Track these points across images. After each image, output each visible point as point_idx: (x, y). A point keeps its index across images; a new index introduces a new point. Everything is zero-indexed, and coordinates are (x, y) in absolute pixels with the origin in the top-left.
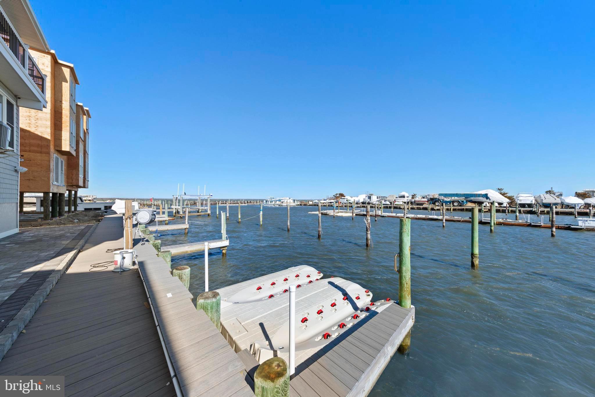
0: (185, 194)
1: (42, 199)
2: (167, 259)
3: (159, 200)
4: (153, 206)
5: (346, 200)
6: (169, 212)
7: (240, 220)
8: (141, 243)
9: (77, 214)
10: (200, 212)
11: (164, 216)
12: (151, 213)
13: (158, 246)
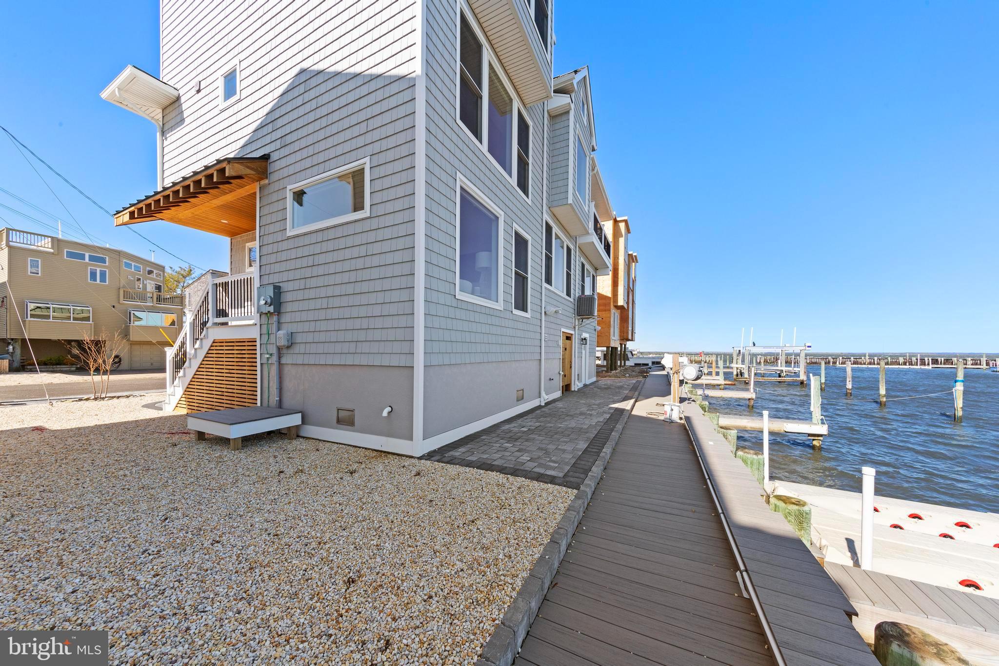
0: (754, 345)
1: (605, 353)
2: (713, 421)
3: (712, 354)
4: (703, 362)
6: (725, 373)
7: (884, 399)
8: (687, 402)
9: (626, 369)
10: (785, 377)
11: (717, 378)
12: (698, 369)
13: (705, 408)
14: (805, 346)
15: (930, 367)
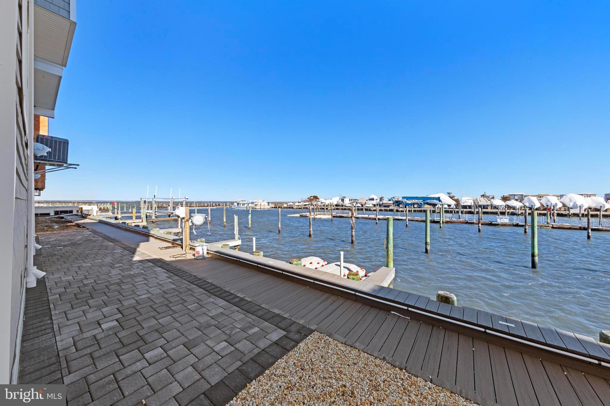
5: (321, 202)
7: (225, 224)
14: (185, 198)
15: (215, 208)
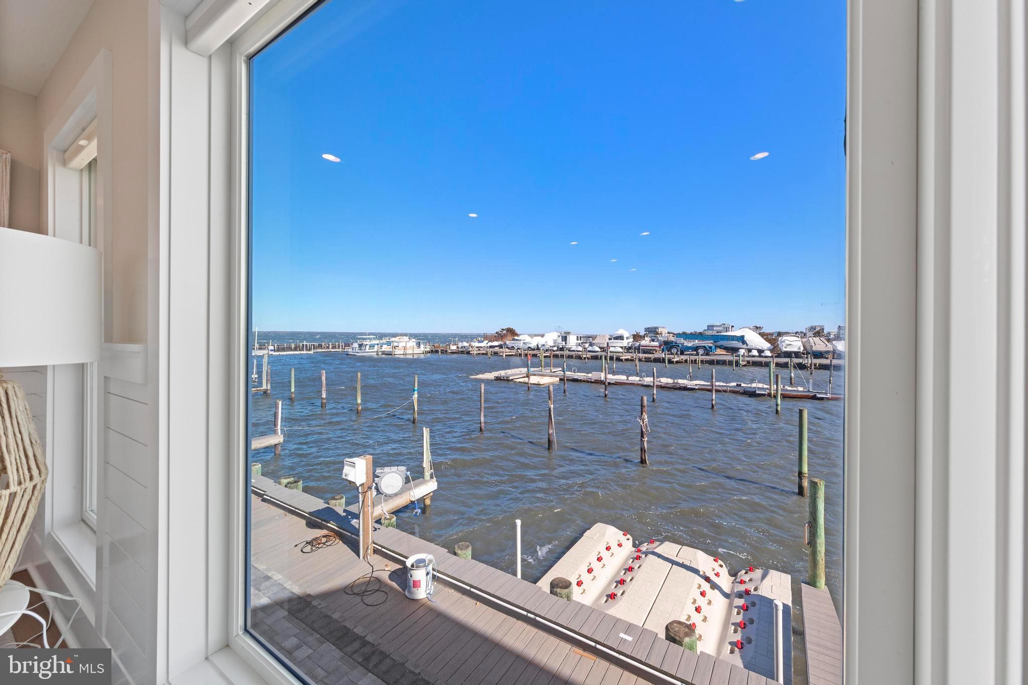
5: (522, 342)
